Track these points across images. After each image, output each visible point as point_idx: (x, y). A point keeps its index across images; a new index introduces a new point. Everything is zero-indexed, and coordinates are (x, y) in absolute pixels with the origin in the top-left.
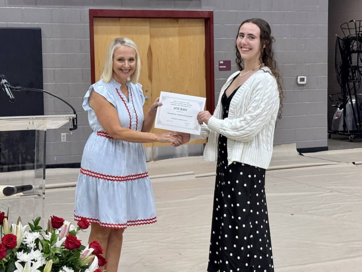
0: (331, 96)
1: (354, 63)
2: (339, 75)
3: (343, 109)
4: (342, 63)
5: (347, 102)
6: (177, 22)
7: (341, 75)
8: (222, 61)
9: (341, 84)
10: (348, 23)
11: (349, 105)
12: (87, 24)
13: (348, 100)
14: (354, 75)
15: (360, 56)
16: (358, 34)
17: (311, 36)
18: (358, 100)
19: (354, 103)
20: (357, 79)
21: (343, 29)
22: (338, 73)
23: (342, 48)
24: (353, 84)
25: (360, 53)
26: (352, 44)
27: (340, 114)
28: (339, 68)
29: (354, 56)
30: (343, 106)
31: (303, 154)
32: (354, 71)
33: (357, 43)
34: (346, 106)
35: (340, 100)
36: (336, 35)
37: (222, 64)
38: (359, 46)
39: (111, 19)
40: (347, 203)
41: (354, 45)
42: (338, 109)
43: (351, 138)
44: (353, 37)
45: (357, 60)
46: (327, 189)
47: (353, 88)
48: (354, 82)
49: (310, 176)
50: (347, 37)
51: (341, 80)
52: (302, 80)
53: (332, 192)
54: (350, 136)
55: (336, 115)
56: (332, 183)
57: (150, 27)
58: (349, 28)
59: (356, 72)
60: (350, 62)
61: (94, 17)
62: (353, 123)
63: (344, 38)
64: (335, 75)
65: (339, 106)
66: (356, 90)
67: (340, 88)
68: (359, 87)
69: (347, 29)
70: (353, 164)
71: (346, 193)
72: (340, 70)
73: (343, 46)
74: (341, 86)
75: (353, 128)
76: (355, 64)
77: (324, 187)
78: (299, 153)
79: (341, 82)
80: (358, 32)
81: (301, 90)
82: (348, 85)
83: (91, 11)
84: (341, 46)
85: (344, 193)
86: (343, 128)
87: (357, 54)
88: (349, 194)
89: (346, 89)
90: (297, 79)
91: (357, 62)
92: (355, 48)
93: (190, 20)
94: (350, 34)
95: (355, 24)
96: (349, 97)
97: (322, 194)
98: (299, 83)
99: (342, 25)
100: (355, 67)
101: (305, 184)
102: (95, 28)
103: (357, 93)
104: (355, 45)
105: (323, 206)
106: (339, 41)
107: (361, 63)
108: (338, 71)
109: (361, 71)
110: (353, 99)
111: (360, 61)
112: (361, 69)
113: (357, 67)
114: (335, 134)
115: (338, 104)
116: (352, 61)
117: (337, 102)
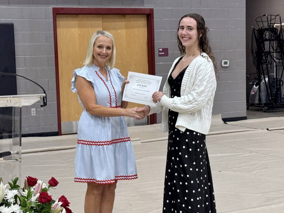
0: (248, 76)
1: (266, 49)
2: (255, 59)
3: (258, 86)
4: (257, 50)
6: (125, 17)
7: (256, 59)
8: (161, 49)
9: (256, 66)
10: (262, 17)
11: (263, 82)
12: (51, 20)
13: (262, 79)
14: (267, 59)
15: (271, 44)
16: (270, 26)
17: (233, 28)
18: (270, 79)
19: (267, 81)
20: (269, 62)
21: (258, 22)
22: (254, 57)
23: (257, 37)
24: (266, 66)
25: (272, 41)
26: (265, 34)
27: (256, 90)
28: (255, 53)
29: (266, 43)
30: (258, 84)
31: (227, 123)
32: (266, 55)
33: (269, 33)
34: (260, 84)
35: (256, 79)
36: (252, 27)
37: (161, 51)
38: (270, 35)
39: (70, 15)
40: (263, 162)
41: (267, 34)
42: (254, 86)
44: (266, 28)
45: (269, 47)
46: (247, 151)
47: (266, 69)
49: (233, 140)
50: (261, 28)
51: (256, 62)
52: (226, 63)
53: (251, 153)
54: (264, 108)
55: (252, 92)
56: (252, 145)
57: (103, 22)
58: (263, 21)
59: (269, 56)
60: (263, 48)
61: (57, 14)
62: (266, 96)
63: (258, 29)
64: (251, 59)
65: (255, 84)
66: (269, 70)
68: (271, 68)
69: (261, 22)
70: (267, 130)
71: (262, 154)
72: (256, 55)
73: (258, 35)
74: (257, 68)
75: (266, 102)
76: (268, 50)
77: (244, 149)
78: (224, 122)
79: (256, 64)
80: (269, 24)
81: (225, 71)
82: (262, 67)
83: (54, 9)
84: (256, 35)
86: (258, 101)
87: (269, 42)
88: (264, 154)
89: (260, 70)
90: (221, 62)
91: (269, 48)
92: (267, 37)
93: (135, 16)
94: (263, 26)
95: (267, 17)
96: (262, 76)
97: (243, 154)
98: (223, 65)
99: (257, 19)
100: (267, 52)
101: (229, 147)
102: (58, 23)
103: (269, 72)
105: (244, 164)
106: (255, 32)
107: (272, 49)
108: (254, 56)
109: (272, 56)
110: (266, 78)
111: (271, 47)
112: (272, 54)
113: (269, 53)
114: (252, 106)
115: (254, 82)
116: (265, 47)
117: (253, 81)
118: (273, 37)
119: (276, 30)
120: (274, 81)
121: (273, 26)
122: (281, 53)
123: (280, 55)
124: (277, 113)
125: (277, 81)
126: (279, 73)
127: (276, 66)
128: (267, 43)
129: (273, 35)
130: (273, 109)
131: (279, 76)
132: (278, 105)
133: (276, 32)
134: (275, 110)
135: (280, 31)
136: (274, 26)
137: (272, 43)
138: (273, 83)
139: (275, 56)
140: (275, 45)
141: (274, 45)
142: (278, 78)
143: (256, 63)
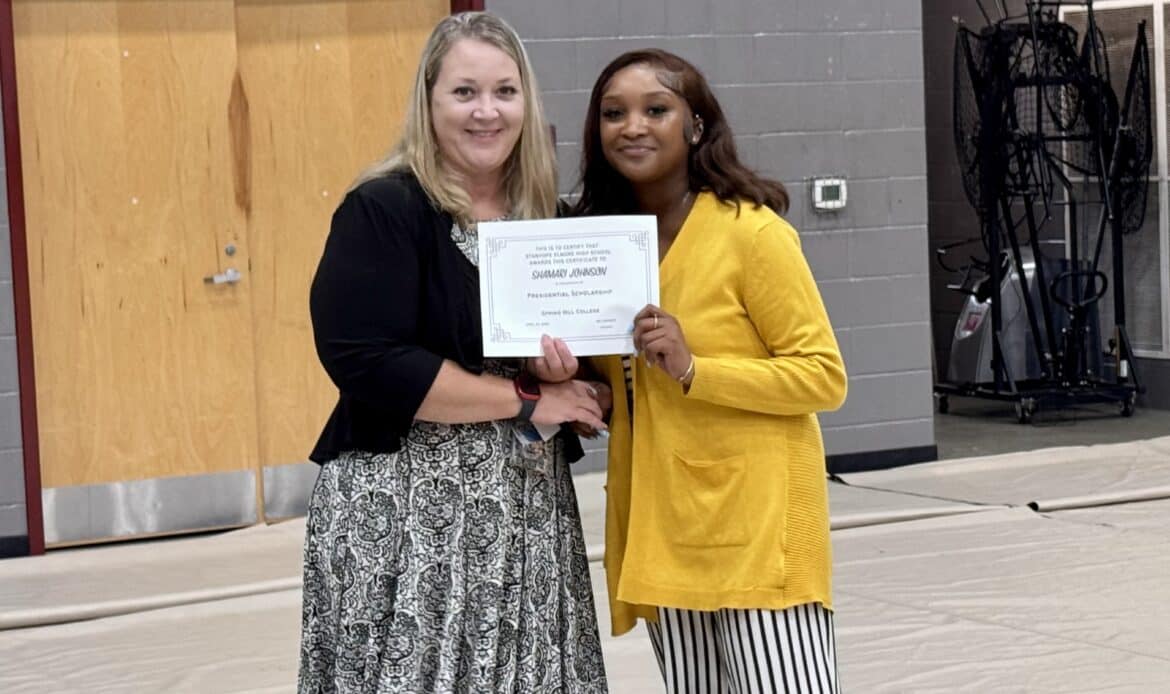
0: (943, 251)
1: (1025, 124)
2: (971, 170)
3: (989, 301)
4: (979, 127)
5: (1004, 272)
7: (977, 171)
9: (977, 203)
11: (1013, 283)
13: (1006, 268)
14: (1028, 169)
15: (1046, 97)
16: (1038, 13)
17: (862, 25)
18: (1044, 264)
19: (1030, 275)
20: (1037, 185)
22: (967, 161)
23: (978, 67)
24: (1023, 203)
25: (1048, 87)
26: (1016, 51)
27: (980, 319)
28: (969, 143)
29: (1023, 98)
30: (990, 290)
31: (843, 476)
32: (1025, 154)
33: (1034, 48)
34: (999, 289)
35: (978, 264)
36: (956, 19)
38: (1041, 59)
40: (1008, 663)
41: (1024, 55)
42: (973, 299)
43: (1023, 410)
44: (1020, 25)
45: (1035, 113)
46: (935, 611)
47: (1026, 222)
48: (1027, 198)
50: (998, 25)
51: (978, 188)
52: (831, 193)
53: (951, 620)
54: (1020, 402)
55: (964, 324)
56: (959, 583)
59: (1036, 158)
60: (1009, 121)
62: (1028, 353)
63: (984, 30)
64: (956, 170)
65: (975, 289)
66: (1038, 225)
67: (977, 220)
68: (1047, 216)
70: (1031, 509)
71: (1007, 626)
72: (975, 153)
73: (984, 60)
74: (979, 213)
75: (1029, 371)
76: (1030, 129)
77: (920, 603)
79: (977, 196)
80: (1036, 8)
81: (828, 232)
82: (1007, 209)
84: (974, 60)
85: (1000, 622)
86: (992, 372)
87: (1034, 89)
88: (1014, 628)
89: (998, 224)
90: (811, 188)
91: (1035, 120)
92: (1027, 67)
94: (1007, 13)
96: (1009, 253)
97: (913, 630)
98: (821, 204)
100: (1027, 138)
101: (851, 595)
103: (1039, 236)
104: (1028, 57)
105: (919, 676)
106: (968, 43)
107: (1052, 125)
108: (966, 156)
109: (1053, 155)
110: (1028, 261)
111: (1046, 116)
112: (1051, 147)
113: (1037, 141)
114: (965, 395)
115: (970, 280)
116: (1018, 116)
117: (966, 276)
118: (1054, 69)
119: (1065, 34)
120: (1063, 275)
121: (1053, 16)
122: (1091, 143)
123: (1091, 154)
124: (1080, 425)
125: (1076, 276)
126: (1085, 238)
127: (1073, 204)
128: (1026, 93)
129: (1052, 58)
130: (1058, 409)
131: (1085, 253)
132: (1085, 386)
133: (1067, 43)
134: (1069, 414)
135: (1086, 38)
136: (1056, 16)
137: (1050, 94)
138: (1059, 285)
139: (1065, 159)
140: (1064, 105)
141: (1060, 107)
142: (1080, 258)
143: (976, 192)
